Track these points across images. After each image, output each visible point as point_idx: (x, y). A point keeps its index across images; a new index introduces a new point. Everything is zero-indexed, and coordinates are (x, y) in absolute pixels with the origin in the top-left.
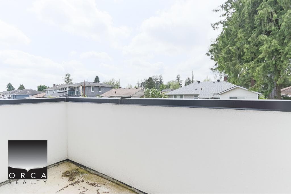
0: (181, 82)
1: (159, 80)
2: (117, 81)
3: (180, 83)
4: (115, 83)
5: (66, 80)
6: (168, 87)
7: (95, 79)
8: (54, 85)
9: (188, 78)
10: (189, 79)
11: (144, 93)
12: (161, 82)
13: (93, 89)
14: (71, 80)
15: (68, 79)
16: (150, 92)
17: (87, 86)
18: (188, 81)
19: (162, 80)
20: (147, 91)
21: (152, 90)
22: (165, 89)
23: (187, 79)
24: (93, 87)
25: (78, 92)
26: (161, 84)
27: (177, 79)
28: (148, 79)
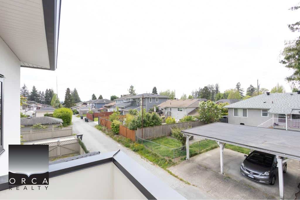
0: (242, 90)
1: (215, 89)
2: (172, 92)
3: (240, 91)
4: (171, 93)
5: (131, 91)
6: (225, 96)
7: (153, 89)
8: (122, 96)
9: (251, 86)
10: (253, 87)
11: (199, 106)
12: (217, 90)
13: (151, 100)
14: (134, 91)
15: (132, 90)
16: (206, 105)
17: (146, 98)
18: (250, 89)
19: (218, 89)
20: (203, 104)
21: (208, 103)
22: (222, 98)
23: (249, 86)
24: (151, 98)
25: (139, 102)
26: (217, 93)
27: (237, 88)
28: (203, 88)
